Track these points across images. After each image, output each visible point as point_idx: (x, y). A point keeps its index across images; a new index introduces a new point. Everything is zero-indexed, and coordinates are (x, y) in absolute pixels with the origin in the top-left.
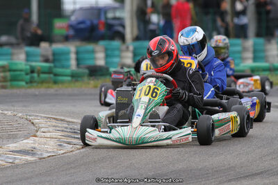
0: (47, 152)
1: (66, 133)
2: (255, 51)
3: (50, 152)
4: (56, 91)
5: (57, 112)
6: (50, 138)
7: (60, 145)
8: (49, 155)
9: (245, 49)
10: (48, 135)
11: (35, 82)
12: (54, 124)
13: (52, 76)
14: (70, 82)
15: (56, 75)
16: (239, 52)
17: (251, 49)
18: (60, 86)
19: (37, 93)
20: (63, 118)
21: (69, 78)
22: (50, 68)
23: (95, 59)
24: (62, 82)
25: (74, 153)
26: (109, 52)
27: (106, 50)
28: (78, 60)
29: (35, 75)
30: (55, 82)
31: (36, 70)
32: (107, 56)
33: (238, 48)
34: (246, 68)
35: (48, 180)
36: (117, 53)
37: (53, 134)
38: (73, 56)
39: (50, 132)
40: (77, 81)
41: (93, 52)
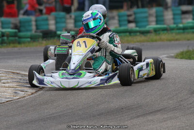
0: (6, 98)
1: (20, 84)
2: (157, 17)
3: (8, 98)
4: (19, 49)
5: (15, 68)
6: (9, 87)
7: (15, 93)
8: (7, 100)
9: (150, 15)
10: (7, 85)
11: (5, 43)
12: (12, 76)
13: (17, 38)
14: (29, 42)
15: (20, 37)
16: (147, 17)
17: (155, 15)
18: (23, 45)
19: (5, 51)
20: (18, 72)
21: (29, 40)
22: (16, 32)
23: (48, 25)
24: (24, 43)
25: (26, 98)
26: (58, 20)
27: (56, 18)
28: (37, 25)
29: (5, 38)
30: (19, 43)
31: (5, 35)
32: (57, 23)
33: (146, 15)
34: (151, 29)
35: (5, 120)
36: (63, 20)
37: (11, 85)
38: (34, 23)
39: (8, 83)
40: (34, 41)
41: (47, 20)
